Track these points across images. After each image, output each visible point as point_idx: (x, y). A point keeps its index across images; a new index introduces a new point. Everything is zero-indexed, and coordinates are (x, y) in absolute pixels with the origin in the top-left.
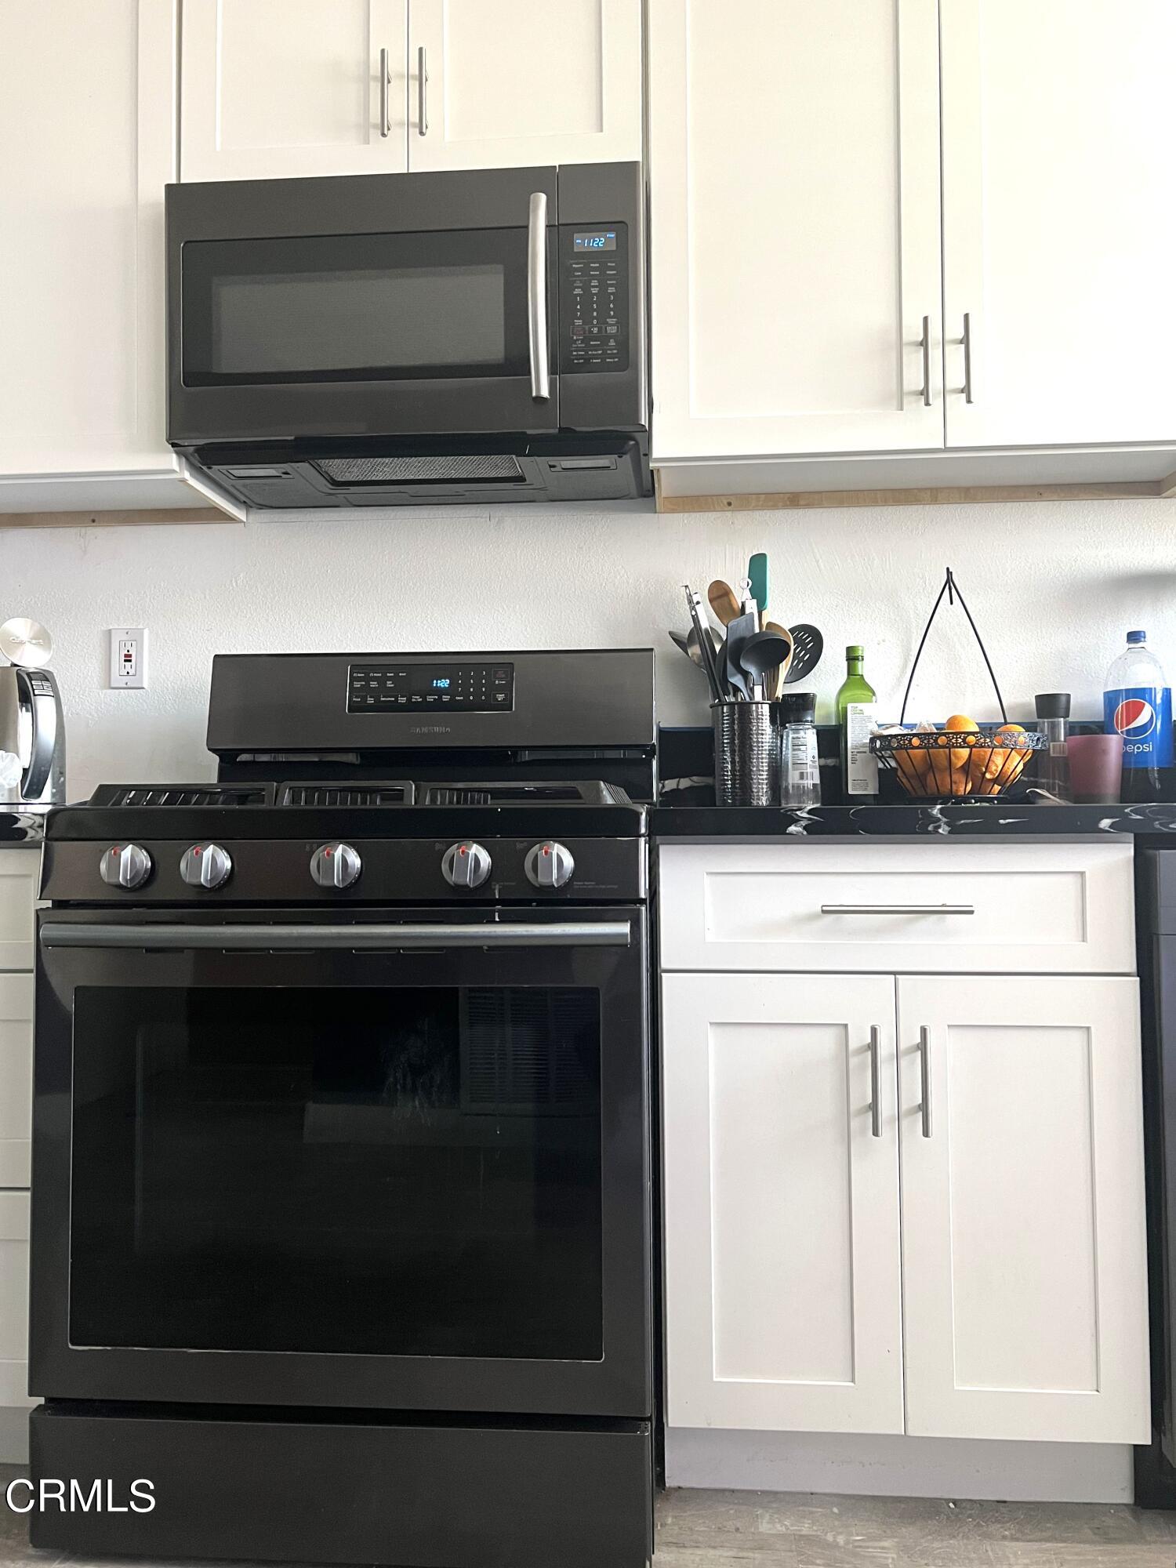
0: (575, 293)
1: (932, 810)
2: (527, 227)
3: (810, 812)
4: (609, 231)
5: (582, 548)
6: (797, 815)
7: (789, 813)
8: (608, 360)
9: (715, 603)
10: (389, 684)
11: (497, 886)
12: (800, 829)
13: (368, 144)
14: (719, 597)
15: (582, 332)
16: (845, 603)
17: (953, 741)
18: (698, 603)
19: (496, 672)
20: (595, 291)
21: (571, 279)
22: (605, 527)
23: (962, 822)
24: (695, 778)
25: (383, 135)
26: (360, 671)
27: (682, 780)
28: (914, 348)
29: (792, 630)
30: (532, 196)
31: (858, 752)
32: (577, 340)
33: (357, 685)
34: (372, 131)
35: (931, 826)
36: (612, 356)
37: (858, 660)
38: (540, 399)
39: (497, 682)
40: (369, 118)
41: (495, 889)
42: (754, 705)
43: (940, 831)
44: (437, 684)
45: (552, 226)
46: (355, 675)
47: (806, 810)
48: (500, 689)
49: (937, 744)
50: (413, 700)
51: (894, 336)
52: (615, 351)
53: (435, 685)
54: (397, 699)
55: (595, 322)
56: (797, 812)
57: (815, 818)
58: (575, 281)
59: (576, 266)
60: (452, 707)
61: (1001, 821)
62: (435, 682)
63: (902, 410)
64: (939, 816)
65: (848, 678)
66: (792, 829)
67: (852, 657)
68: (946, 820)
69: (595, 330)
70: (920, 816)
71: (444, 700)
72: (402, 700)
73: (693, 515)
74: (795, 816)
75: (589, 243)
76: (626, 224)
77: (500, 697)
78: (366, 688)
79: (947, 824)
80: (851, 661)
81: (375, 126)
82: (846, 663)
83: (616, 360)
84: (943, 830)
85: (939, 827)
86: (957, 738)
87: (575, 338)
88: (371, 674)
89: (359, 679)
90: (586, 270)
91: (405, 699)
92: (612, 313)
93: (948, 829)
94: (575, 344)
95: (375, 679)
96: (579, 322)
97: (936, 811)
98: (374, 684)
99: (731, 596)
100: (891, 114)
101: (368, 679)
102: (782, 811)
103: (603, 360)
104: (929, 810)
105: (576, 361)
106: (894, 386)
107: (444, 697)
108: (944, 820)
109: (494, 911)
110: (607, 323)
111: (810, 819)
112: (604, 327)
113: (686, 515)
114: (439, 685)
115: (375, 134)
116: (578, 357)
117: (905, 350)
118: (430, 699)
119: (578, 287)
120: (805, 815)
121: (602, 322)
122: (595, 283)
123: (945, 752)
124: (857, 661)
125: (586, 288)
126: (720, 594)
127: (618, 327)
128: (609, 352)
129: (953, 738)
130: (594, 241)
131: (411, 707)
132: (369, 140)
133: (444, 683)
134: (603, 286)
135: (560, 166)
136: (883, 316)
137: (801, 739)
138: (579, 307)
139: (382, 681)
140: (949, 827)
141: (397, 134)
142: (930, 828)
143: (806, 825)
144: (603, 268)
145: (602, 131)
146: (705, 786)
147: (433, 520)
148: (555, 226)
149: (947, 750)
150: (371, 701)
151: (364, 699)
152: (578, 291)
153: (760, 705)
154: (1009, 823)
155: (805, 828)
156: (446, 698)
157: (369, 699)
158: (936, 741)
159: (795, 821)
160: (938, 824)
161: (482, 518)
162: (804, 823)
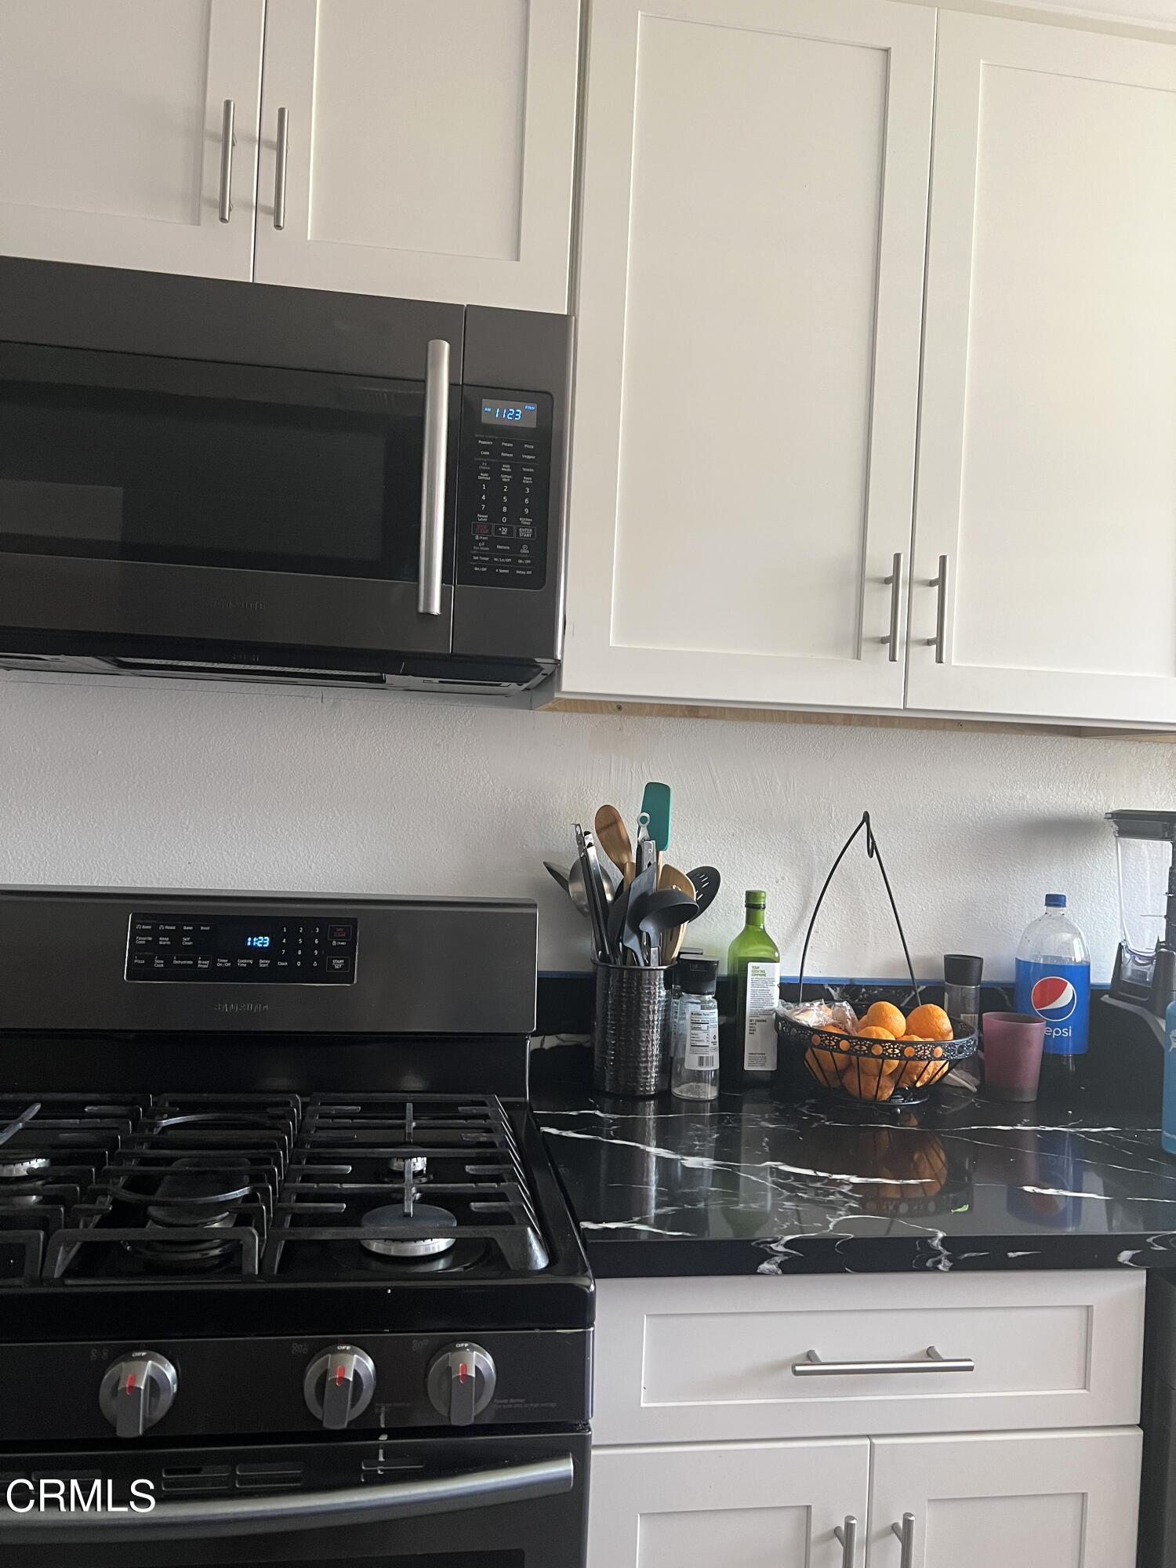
0: (480, 478)
1: (933, 1241)
2: (424, 381)
3: (788, 1245)
4: (530, 401)
5: (439, 745)
6: (771, 1248)
7: (762, 1246)
8: (518, 572)
9: (604, 834)
10: (186, 941)
11: (383, 1409)
12: (774, 1267)
13: (199, 225)
14: (608, 826)
15: (487, 531)
16: (742, 832)
17: (890, 1051)
18: (590, 845)
19: (334, 930)
20: (506, 478)
21: (476, 459)
22: (469, 722)
23: (966, 1255)
24: (563, 1036)
25: (223, 219)
26: (147, 921)
27: (547, 1038)
28: (877, 586)
29: (692, 875)
30: (431, 342)
31: (758, 1021)
32: (481, 541)
33: (141, 941)
34: (205, 209)
35: (930, 1261)
36: (524, 567)
37: (759, 908)
38: (428, 615)
39: (334, 943)
40: (200, 189)
41: (379, 1414)
42: (647, 972)
43: (940, 1267)
44: (252, 942)
45: (455, 385)
46: (138, 927)
47: (783, 1242)
48: (338, 952)
49: (870, 1052)
50: (219, 965)
51: (854, 567)
52: (529, 562)
53: (249, 944)
54: (196, 963)
55: (504, 520)
56: (772, 1245)
57: (794, 1252)
58: (480, 463)
59: (484, 443)
60: (272, 974)
61: (1011, 1255)
62: (250, 939)
63: (858, 658)
64: (940, 1248)
65: (746, 928)
66: (765, 1266)
67: (753, 904)
68: (948, 1253)
69: (504, 531)
70: (918, 1249)
71: (261, 966)
72: (203, 964)
73: (575, 715)
74: (768, 1250)
75: (501, 413)
76: (551, 395)
77: (338, 964)
78: (153, 946)
79: (948, 1258)
80: (752, 910)
81: (210, 202)
82: (745, 909)
83: (529, 573)
84: (944, 1266)
85: (939, 1262)
86: (894, 1048)
87: (477, 538)
88: (161, 927)
89: (144, 933)
90: (495, 450)
91: (208, 962)
92: (527, 511)
93: (949, 1264)
94: (478, 546)
95: (165, 933)
96: (483, 518)
97: (936, 1242)
98: (164, 941)
99: (620, 824)
100: (867, 299)
101: (156, 933)
102: (753, 1244)
103: (513, 571)
104: (929, 1241)
105: (476, 569)
106: (851, 628)
107: (261, 961)
108: (946, 1253)
109: (376, 1448)
110: (521, 524)
111: (785, 1254)
112: (515, 527)
113: (567, 715)
114: (254, 944)
115: (210, 215)
116: (481, 564)
117: (867, 587)
118: (242, 963)
119: (485, 471)
120: (781, 1249)
121: (513, 520)
122: (506, 468)
123: (878, 1063)
124: (759, 911)
125: (495, 472)
126: (608, 821)
127: (533, 530)
128: (520, 561)
129: (890, 1048)
130: (508, 412)
131: (214, 974)
132: (199, 221)
133: (262, 942)
134: (517, 474)
135: (468, 305)
136: (843, 541)
137: (703, 1016)
138: (484, 497)
139: (175, 936)
140: (950, 1261)
141: (241, 219)
142: (929, 1264)
143: (781, 1262)
144: (519, 449)
145: (518, 259)
146: (575, 1046)
147: (247, 696)
148: (459, 385)
149: (881, 1060)
150: (159, 963)
151: (150, 961)
152: (484, 476)
153: (652, 972)
154: (1019, 1256)
155: (780, 1266)
156: (264, 963)
157: (157, 961)
158: (869, 1048)
159: (768, 1256)
160: (939, 1257)
161: (312, 697)
162: (778, 1259)
